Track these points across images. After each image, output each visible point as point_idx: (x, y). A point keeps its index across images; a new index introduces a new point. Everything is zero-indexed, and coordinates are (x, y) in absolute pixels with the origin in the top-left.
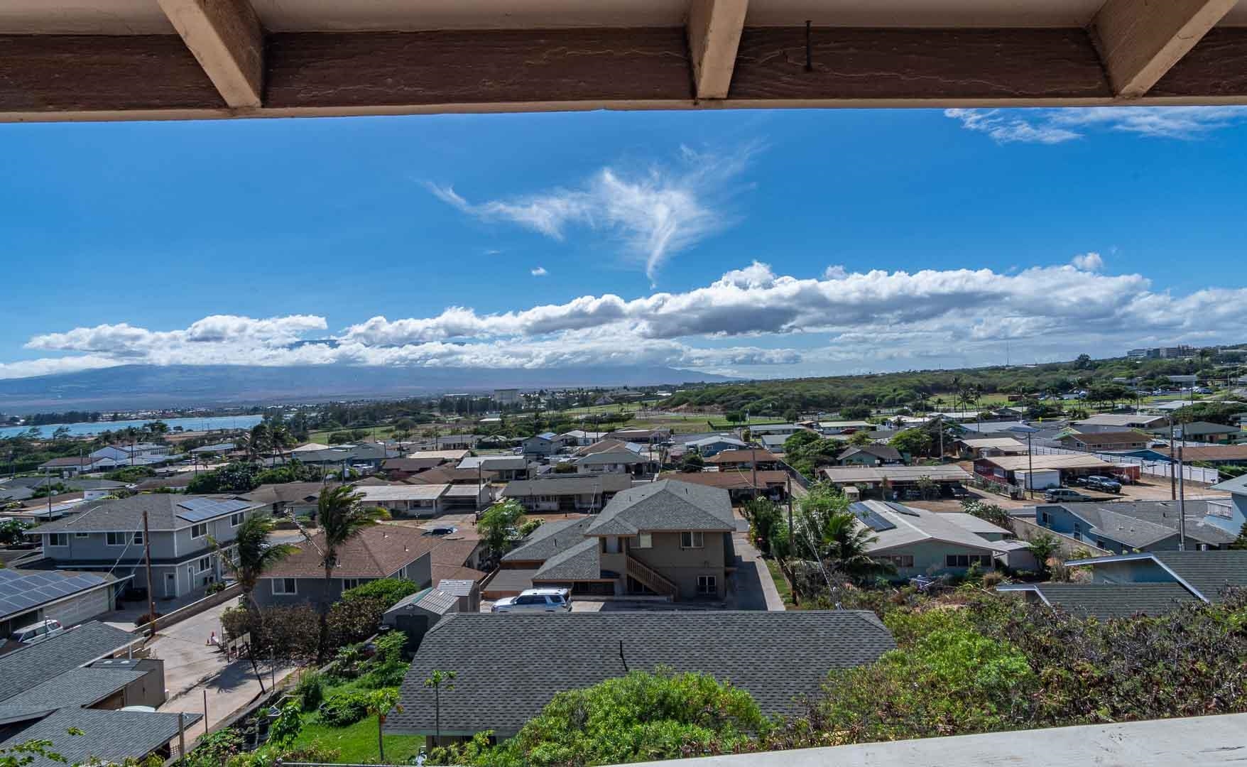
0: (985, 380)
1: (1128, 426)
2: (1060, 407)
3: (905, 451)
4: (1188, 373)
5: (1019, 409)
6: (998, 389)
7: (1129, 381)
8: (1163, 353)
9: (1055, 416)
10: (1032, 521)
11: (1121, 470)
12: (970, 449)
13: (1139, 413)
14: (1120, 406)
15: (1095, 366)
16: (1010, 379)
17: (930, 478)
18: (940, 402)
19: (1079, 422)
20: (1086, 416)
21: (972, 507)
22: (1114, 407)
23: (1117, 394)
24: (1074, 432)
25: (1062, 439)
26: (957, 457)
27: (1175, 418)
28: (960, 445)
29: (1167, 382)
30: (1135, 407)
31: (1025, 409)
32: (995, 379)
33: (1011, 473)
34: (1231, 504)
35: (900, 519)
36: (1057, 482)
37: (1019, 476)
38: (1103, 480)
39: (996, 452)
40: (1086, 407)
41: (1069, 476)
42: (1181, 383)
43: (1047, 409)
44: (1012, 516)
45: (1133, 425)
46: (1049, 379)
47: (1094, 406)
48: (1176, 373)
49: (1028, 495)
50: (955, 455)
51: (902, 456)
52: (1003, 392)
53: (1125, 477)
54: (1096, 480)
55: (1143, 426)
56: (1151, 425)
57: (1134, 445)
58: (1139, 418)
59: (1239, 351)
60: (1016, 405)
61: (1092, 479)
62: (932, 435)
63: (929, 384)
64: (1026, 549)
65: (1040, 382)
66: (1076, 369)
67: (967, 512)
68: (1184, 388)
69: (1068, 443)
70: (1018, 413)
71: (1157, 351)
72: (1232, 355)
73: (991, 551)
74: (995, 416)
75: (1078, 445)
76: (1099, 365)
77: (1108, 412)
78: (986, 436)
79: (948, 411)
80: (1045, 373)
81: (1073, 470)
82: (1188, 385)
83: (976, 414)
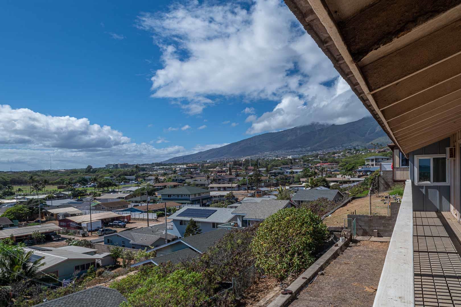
0: (41, 177)
1: (118, 198)
2: (86, 191)
3: (14, 219)
4: (130, 175)
5: (67, 193)
6: (50, 182)
7: (111, 179)
8: (119, 166)
9: (84, 196)
10: (103, 243)
11: (124, 217)
12: (52, 215)
13: (119, 193)
14: (110, 190)
15: (95, 171)
16: (55, 177)
17: (39, 232)
18: (20, 190)
19: (98, 198)
20: (100, 195)
21: (73, 242)
22: (108, 190)
23: (109, 184)
24: (98, 202)
25: (95, 206)
26: (44, 219)
27: (134, 195)
28: (46, 213)
29: (125, 179)
30: (117, 190)
31: (70, 192)
32: (47, 177)
33: (80, 224)
34: (172, 224)
35: (43, 253)
36: (100, 226)
37: (84, 225)
38: (119, 223)
39: (66, 215)
40: (97, 191)
41: (105, 222)
42: (129, 179)
43: (81, 192)
44: (94, 243)
45: (120, 198)
46: (76, 177)
47: (100, 190)
48: (126, 175)
49: (90, 234)
50: (43, 219)
51: (13, 222)
52: (53, 184)
53: (126, 220)
54: (116, 223)
55: (123, 198)
56: (126, 198)
57: (124, 206)
58: (120, 195)
59: (144, 166)
60: (65, 191)
61: (114, 222)
62: (30, 208)
63: (9, 180)
64: (108, 256)
65: (71, 179)
66: (86, 172)
67: (71, 245)
68: (131, 182)
69: (98, 208)
70: (66, 195)
71: (117, 165)
72: (143, 168)
73: (95, 259)
74: (55, 197)
75: (103, 208)
76: (96, 171)
77: (106, 193)
78: (58, 207)
79: (27, 195)
80: (72, 174)
81: (105, 219)
82: (132, 180)
83: (45, 196)
